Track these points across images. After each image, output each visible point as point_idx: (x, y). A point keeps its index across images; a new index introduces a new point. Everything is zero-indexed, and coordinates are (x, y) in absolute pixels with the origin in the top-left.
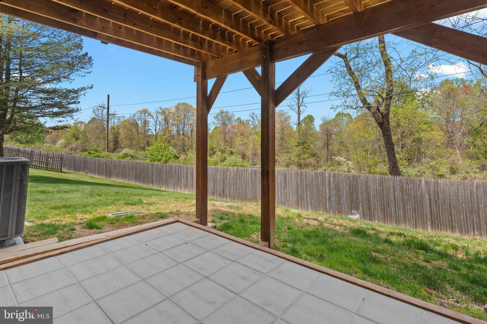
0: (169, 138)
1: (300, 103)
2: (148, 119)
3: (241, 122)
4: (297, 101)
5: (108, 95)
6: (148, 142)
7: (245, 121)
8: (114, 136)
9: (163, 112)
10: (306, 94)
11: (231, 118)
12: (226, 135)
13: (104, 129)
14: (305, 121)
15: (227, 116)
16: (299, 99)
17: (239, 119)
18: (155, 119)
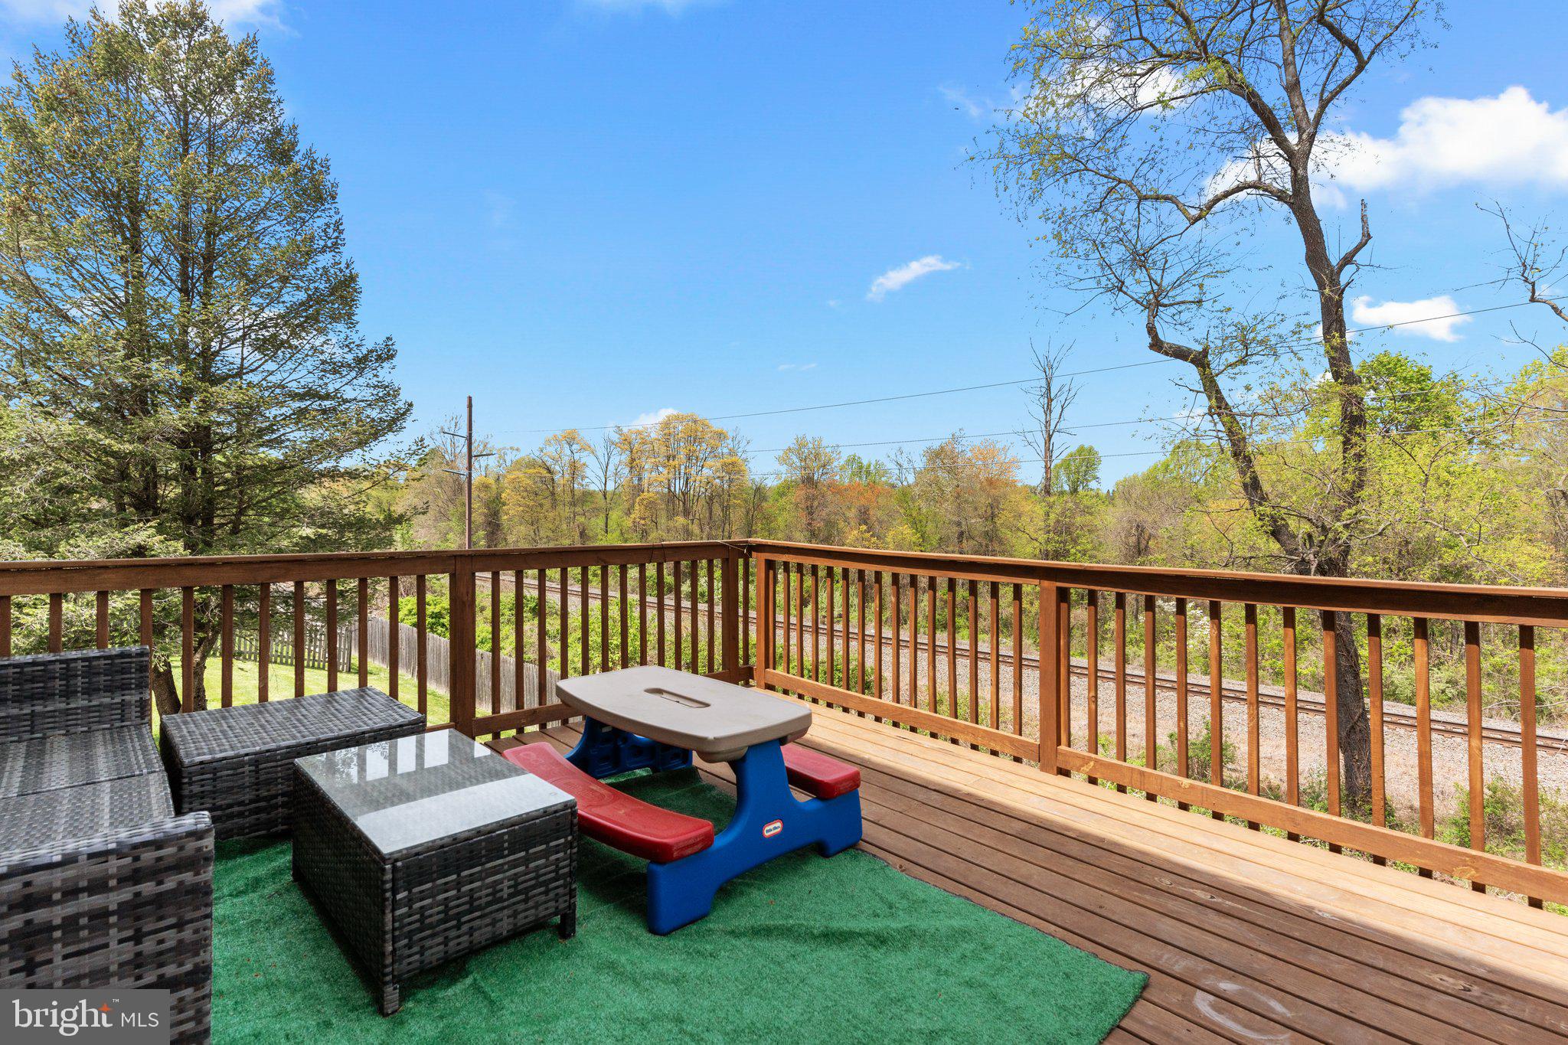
0: (643, 522)
1: (1052, 427)
2: (583, 461)
3: (861, 468)
4: (1043, 418)
5: (470, 399)
6: (584, 530)
7: (872, 468)
8: (489, 509)
9: (627, 442)
10: (1072, 393)
11: (829, 462)
12: (815, 516)
13: (461, 489)
14: (1068, 467)
15: (817, 456)
16: (1048, 410)
17: (853, 460)
18: (602, 459)
